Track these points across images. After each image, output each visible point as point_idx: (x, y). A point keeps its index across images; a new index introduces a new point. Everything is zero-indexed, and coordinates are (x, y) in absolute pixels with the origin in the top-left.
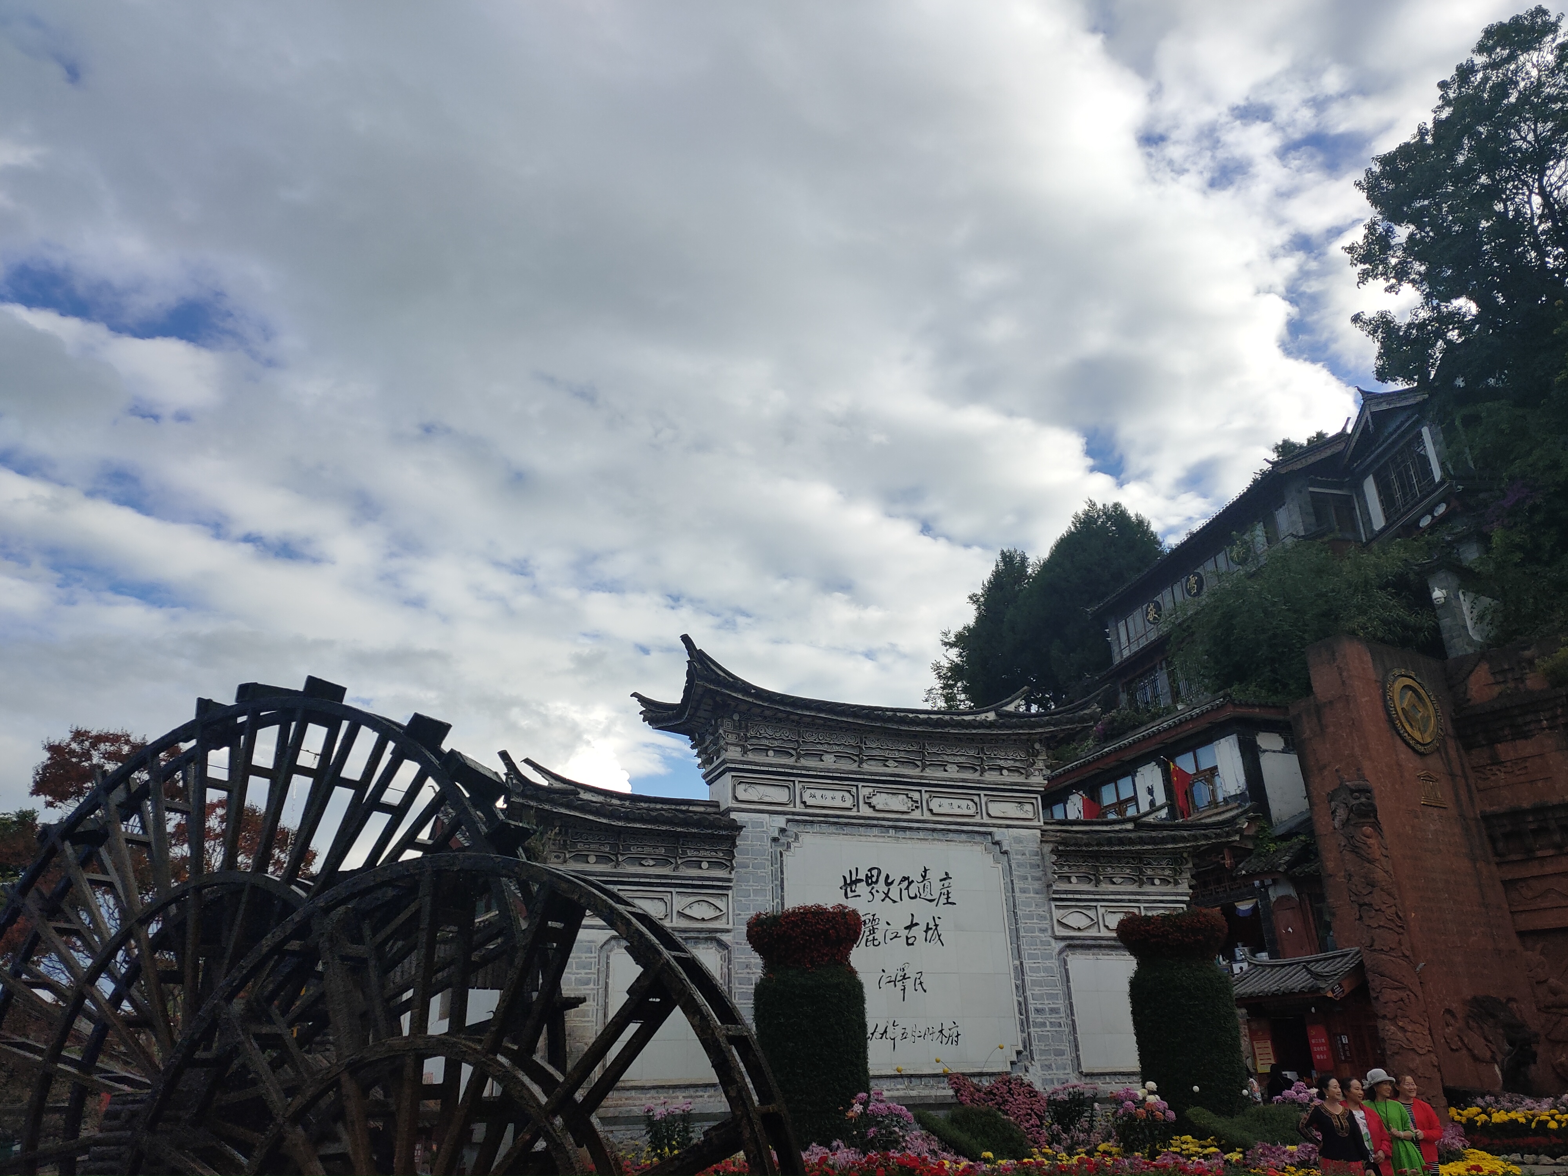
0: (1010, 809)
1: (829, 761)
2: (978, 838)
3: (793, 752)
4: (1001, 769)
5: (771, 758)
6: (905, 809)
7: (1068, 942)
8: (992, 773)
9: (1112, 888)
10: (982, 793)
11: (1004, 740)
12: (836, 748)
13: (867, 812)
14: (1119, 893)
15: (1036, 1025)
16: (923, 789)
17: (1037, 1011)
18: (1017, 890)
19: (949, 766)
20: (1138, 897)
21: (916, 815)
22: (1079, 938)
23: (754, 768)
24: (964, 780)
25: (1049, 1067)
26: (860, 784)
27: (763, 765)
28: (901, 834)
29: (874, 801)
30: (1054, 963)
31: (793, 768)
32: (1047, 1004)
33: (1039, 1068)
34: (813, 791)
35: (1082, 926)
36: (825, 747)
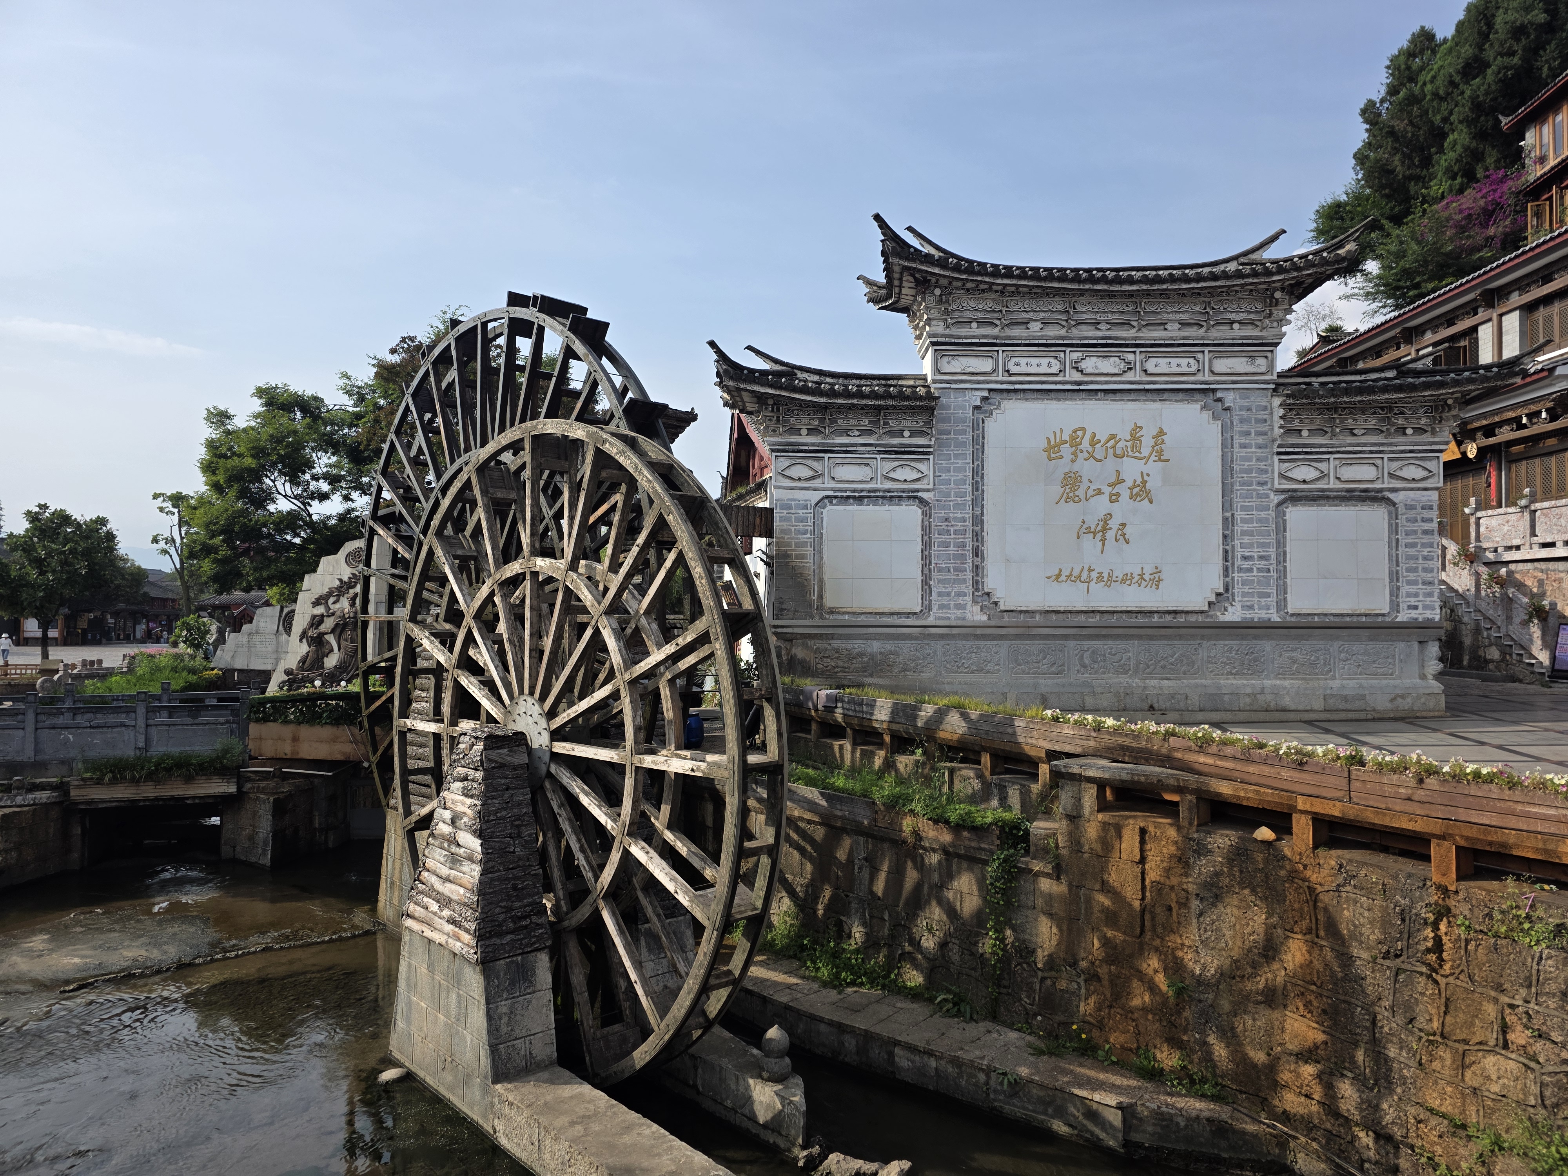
0: (1239, 364)
1: (1035, 327)
2: (1197, 396)
3: (998, 322)
4: (1232, 323)
5: (974, 330)
6: (1116, 371)
7: (1290, 494)
8: (1221, 327)
9: (1350, 440)
10: (1206, 350)
11: (1237, 292)
12: (1042, 315)
13: (1077, 377)
14: (1358, 445)
15: (1240, 570)
16: (1138, 350)
17: (1245, 558)
18: (1236, 445)
19: (1170, 324)
20: (1381, 448)
21: (1130, 376)
22: (1302, 491)
23: (956, 340)
24: (1184, 338)
25: (1251, 607)
26: (1068, 350)
27: (966, 337)
28: (1111, 396)
29: (1082, 365)
30: (1271, 514)
31: (996, 338)
32: (1256, 552)
33: (1239, 608)
34: (1017, 360)
35: (1308, 478)
36: (1031, 315)
